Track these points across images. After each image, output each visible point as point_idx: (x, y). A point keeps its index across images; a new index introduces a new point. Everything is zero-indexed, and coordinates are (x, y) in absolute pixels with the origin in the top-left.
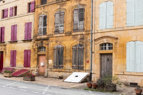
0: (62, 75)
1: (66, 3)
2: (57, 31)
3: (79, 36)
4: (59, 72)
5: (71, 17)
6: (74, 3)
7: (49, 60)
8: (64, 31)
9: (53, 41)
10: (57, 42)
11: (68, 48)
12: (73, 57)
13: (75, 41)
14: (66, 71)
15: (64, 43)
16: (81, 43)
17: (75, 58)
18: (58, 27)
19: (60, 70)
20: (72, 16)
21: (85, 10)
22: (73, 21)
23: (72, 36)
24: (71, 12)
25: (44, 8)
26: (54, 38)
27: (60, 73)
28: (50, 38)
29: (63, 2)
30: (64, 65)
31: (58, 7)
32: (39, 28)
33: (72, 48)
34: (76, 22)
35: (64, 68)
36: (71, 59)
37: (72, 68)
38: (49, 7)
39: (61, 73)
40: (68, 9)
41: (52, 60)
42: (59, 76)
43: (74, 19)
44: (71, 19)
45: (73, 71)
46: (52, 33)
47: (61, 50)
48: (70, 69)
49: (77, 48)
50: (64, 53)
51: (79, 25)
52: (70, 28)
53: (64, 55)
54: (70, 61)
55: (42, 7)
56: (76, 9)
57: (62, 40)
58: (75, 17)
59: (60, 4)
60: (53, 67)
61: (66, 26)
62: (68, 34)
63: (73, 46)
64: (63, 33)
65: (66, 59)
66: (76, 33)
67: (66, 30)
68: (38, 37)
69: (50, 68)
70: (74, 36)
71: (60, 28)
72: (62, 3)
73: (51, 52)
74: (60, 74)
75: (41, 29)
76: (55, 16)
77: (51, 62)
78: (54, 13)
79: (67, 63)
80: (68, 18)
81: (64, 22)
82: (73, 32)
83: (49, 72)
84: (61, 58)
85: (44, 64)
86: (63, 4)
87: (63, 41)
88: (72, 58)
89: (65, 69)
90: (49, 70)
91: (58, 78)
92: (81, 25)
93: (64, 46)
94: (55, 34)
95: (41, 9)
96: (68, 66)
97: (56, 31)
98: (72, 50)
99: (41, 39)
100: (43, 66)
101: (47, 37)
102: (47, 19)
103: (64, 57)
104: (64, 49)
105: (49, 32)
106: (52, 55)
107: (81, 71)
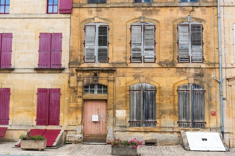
0: (154, 138)
1: (160, 11)
2: (137, 58)
3: (192, 71)
4: (146, 132)
5: (171, 36)
6: (178, 13)
7: (117, 111)
8: (155, 59)
9: (127, 74)
10: (136, 77)
11: (167, 90)
12: (179, 106)
13: (183, 78)
14: (163, 130)
15: (156, 79)
16: (197, 83)
17: (185, 108)
18: (140, 50)
19: (149, 128)
20: (174, 35)
21: (203, 28)
22: (178, 43)
23: (175, 69)
24: (171, 27)
25: (100, 11)
26: (130, 70)
27: (147, 135)
28: (118, 70)
29: (151, 8)
30: (158, 121)
31: (139, 14)
32: (86, 47)
33: (178, 90)
34: (185, 47)
35: (158, 125)
36: (175, 109)
37: (177, 125)
38: (113, 10)
39: (150, 134)
40: (165, 21)
41: (125, 111)
42: (146, 141)
43: (180, 40)
44: (172, 40)
45: (182, 130)
46: (123, 60)
47: (149, 92)
48: (173, 126)
49: (190, 89)
50: (157, 97)
51: (192, 51)
52: (172, 55)
53: (157, 101)
54: (173, 113)
55: (94, 9)
56: (184, 23)
57: (151, 75)
58: (180, 37)
59: (144, 11)
60: (129, 124)
61: (161, 50)
62: (167, 65)
63: (179, 87)
64: (155, 62)
65: (163, 108)
66: (185, 64)
67: (161, 57)
68: (84, 65)
69: (121, 126)
70: (180, 70)
71: (145, 52)
72: (148, 9)
73: (123, 95)
74: (149, 137)
75: (93, 50)
76: (131, 29)
77: (121, 113)
78: (129, 24)
79: (164, 115)
80: (165, 37)
81: (155, 43)
82: (179, 62)
83: (117, 133)
84: (151, 106)
85: (99, 118)
86: (150, 10)
87: (153, 76)
88: (177, 107)
89: (160, 127)
90: (117, 129)
91: (144, 143)
92: (196, 51)
93: (157, 86)
94: (131, 62)
95: (91, 11)
96: (168, 121)
97: (133, 57)
98: (176, 93)
99: (94, 70)
100: (95, 122)
101: (111, 67)
102: (109, 33)
103: (157, 105)
104: (158, 91)
105: (115, 58)
106: (126, 101)
107: (199, 130)
